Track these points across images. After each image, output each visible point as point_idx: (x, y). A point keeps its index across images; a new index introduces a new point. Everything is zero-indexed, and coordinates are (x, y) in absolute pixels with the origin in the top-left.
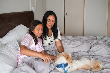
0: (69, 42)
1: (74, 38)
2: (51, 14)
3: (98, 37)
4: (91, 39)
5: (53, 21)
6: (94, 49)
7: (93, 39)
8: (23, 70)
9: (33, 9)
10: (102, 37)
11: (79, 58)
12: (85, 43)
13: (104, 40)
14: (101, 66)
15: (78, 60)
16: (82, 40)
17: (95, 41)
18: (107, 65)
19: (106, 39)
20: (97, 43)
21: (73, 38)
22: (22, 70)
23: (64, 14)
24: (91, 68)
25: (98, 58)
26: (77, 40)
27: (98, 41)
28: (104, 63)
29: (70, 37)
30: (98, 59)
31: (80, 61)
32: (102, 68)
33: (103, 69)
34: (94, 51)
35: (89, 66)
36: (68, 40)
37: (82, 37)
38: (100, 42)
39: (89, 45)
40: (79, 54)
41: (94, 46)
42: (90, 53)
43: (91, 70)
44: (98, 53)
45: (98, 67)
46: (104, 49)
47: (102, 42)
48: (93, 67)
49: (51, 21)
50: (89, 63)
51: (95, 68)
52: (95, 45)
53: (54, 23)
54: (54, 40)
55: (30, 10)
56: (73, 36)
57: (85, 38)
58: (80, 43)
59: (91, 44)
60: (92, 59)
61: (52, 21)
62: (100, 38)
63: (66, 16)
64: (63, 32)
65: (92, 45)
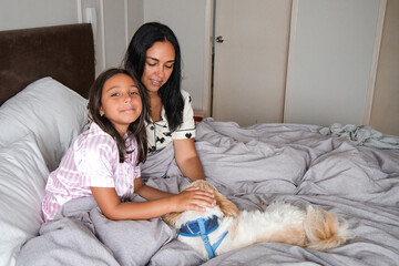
0: (228, 145)
1: (248, 132)
2: (161, 39)
3: (337, 129)
4: (310, 134)
5: (169, 64)
6: (319, 170)
7: (319, 137)
8: (61, 242)
10: (351, 127)
11: (261, 205)
12: (288, 149)
13: (360, 138)
14: (343, 232)
15: (258, 212)
16: (277, 138)
17: (325, 145)
18: (362, 230)
19: (367, 135)
20: (333, 149)
21: (242, 131)
22: (56, 243)
23: (212, 39)
24: (307, 241)
25: (332, 204)
26: (258, 138)
27: (336, 144)
28: (353, 221)
29: (230, 127)
30: (332, 207)
31: (267, 214)
32: (345, 239)
33: (348, 242)
34: (318, 178)
35: (298, 233)
36: (225, 139)
37: (275, 126)
38: (344, 146)
39: (300, 157)
40: (265, 189)
41: (319, 162)
42: (304, 184)
43: (305, 247)
44: (332, 185)
45: (332, 234)
46: (356, 172)
47: (350, 147)
48: (311, 236)
49: (161, 65)
50: (300, 222)
51: (322, 239)
52: (322, 156)
53: (171, 70)
54: (169, 135)
55: (80, 22)
56: (243, 125)
57: (292, 132)
58: (267, 149)
59: (308, 152)
60: (310, 207)
61: (165, 66)
62: (344, 132)
63: (217, 45)
64: (206, 108)
65: (314, 157)
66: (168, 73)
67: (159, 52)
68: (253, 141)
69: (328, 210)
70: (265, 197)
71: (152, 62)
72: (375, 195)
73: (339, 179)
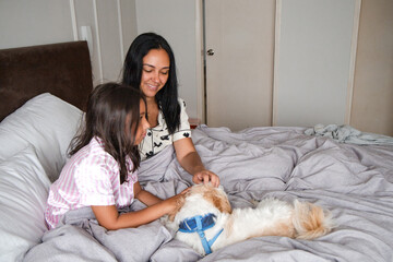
0: (221, 148)
1: (239, 136)
3: (320, 129)
4: (296, 135)
5: (164, 71)
6: (305, 167)
7: (304, 137)
8: (63, 247)
9: (85, 35)
10: (333, 127)
12: (276, 149)
13: (341, 137)
14: (327, 222)
16: (266, 140)
17: (310, 144)
18: (345, 218)
19: (347, 134)
20: (317, 147)
21: (233, 135)
22: (59, 249)
23: (204, 52)
25: (317, 196)
26: (249, 141)
27: (320, 142)
28: (336, 211)
29: (223, 133)
30: (316, 200)
31: (257, 211)
32: (330, 228)
33: (333, 230)
34: (305, 174)
36: (217, 143)
37: (264, 130)
38: (327, 144)
39: (288, 156)
40: (256, 186)
41: (305, 159)
42: (292, 180)
43: (294, 238)
44: (317, 180)
45: (319, 225)
46: (338, 167)
47: (332, 145)
49: (157, 71)
50: (288, 217)
51: (310, 230)
52: (307, 155)
55: (76, 39)
56: (235, 129)
57: (277, 133)
58: (257, 150)
59: (295, 151)
61: (160, 72)
62: (326, 131)
63: (208, 57)
64: (200, 116)
65: (300, 155)
66: (164, 79)
67: (155, 59)
68: (244, 144)
69: (313, 202)
70: (256, 194)
71: (148, 69)
72: (355, 187)
73: (323, 174)
